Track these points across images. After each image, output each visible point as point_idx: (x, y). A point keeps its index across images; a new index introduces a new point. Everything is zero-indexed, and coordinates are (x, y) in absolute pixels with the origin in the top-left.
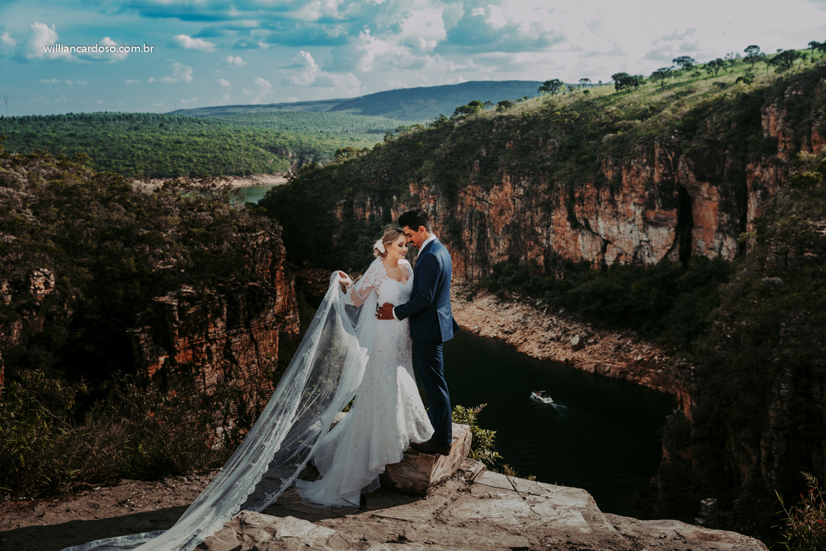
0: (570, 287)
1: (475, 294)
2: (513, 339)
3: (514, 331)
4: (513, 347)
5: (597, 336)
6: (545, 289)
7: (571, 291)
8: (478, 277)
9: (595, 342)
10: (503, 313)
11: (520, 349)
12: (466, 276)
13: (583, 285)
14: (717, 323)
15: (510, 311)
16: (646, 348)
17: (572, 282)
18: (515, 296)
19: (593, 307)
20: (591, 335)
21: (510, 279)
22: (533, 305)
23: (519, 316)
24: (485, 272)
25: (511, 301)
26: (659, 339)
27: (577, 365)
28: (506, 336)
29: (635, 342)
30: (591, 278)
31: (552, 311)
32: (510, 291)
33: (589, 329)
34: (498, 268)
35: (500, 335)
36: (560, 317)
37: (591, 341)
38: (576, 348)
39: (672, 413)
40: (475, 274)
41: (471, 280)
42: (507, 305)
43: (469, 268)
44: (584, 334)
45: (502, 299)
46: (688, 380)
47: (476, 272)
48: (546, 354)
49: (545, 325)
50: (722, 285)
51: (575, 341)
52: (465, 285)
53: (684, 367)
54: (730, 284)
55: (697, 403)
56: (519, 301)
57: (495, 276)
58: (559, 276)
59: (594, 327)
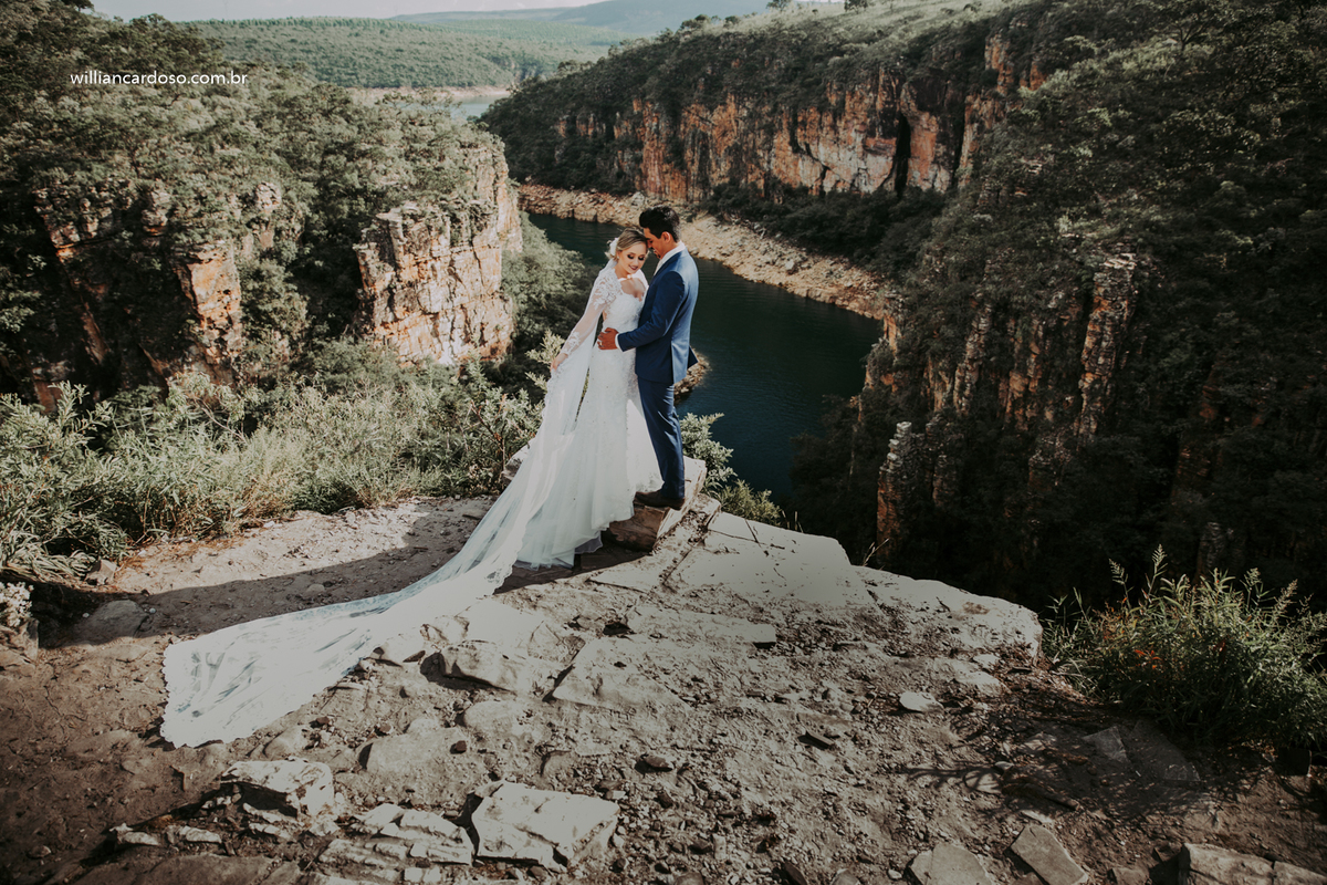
0: (788, 212)
1: (695, 215)
2: (729, 262)
3: (732, 253)
4: (729, 268)
5: (811, 261)
6: (764, 213)
7: (788, 216)
8: (699, 199)
9: (809, 267)
10: (722, 235)
11: (736, 272)
12: (687, 197)
13: (801, 211)
14: (927, 257)
15: (728, 234)
16: (856, 274)
17: (790, 207)
18: (734, 219)
19: (809, 233)
20: (805, 260)
21: (730, 201)
22: (750, 228)
23: (737, 239)
24: (705, 194)
25: (730, 223)
26: (869, 266)
27: (790, 290)
28: (723, 258)
29: (847, 269)
30: (809, 204)
31: (770, 235)
32: (730, 213)
33: (804, 254)
34: (718, 190)
35: (719, 258)
36: (778, 241)
37: (805, 265)
38: (791, 272)
39: (877, 342)
40: (696, 195)
41: (692, 202)
42: (726, 227)
43: (690, 189)
44: (799, 259)
45: (721, 220)
46: (896, 311)
47: (697, 193)
48: (761, 278)
49: (762, 249)
50: (936, 219)
51: (790, 265)
52: (685, 206)
53: (893, 299)
54: (944, 219)
55: (903, 333)
56: (737, 224)
57: (715, 199)
58: (777, 201)
59: (809, 252)
